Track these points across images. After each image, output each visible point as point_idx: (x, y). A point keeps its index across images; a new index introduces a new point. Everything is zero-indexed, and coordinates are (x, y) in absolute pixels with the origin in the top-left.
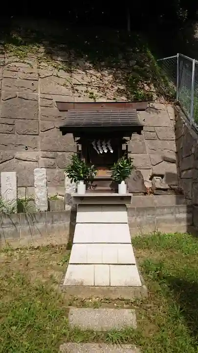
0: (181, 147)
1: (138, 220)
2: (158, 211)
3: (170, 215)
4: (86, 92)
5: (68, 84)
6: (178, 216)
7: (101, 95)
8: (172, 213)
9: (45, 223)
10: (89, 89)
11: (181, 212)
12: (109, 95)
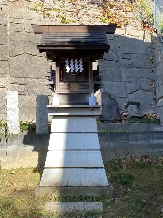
0: (158, 75)
1: (112, 145)
2: (131, 137)
3: (144, 141)
4: (58, 16)
5: (39, 8)
6: (151, 141)
7: (74, 20)
8: (145, 139)
9: (17, 146)
10: (61, 13)
11: (155, 138)
12: (82, 20)
